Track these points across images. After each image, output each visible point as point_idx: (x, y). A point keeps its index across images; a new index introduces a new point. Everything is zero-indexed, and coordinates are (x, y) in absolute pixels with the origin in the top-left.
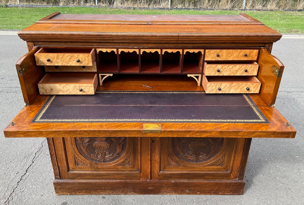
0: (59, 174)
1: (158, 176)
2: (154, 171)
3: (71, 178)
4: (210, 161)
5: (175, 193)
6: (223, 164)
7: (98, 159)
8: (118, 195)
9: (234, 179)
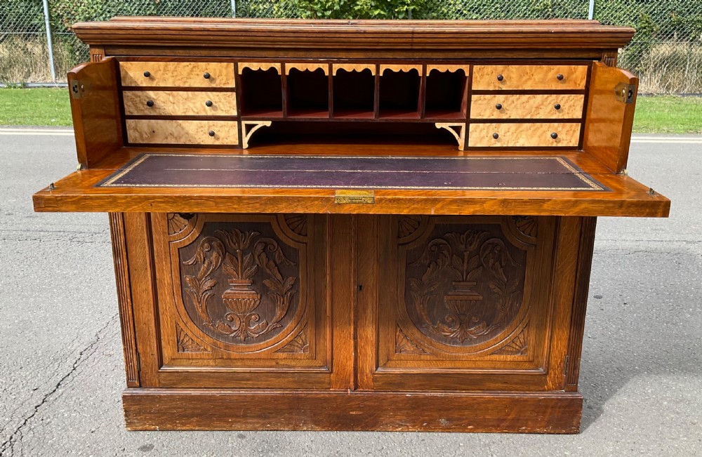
0: (139, 372)
1: (373, 379)
2: (362, 366)
3: (164, 385)
4: (496, 340)
5: (414, 426)
6: (526, 350)
7: (232, 335)
8: (277, 430)
9: (554, 392)
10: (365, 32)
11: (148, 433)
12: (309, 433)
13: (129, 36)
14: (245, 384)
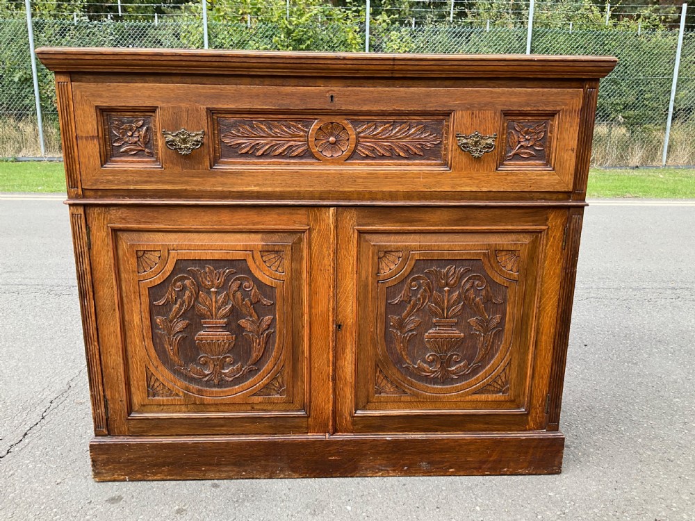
0: (107, 420)
1: (352, 423)
2: (341, 409)
3: (133, 432)
4: (477, 379)
5: (394, 471)
6: (507, 389)
7: (206, 379)
8: (253, 478)
9: (535, 431)
10: (344, 59)
11: (117, 483)
12: (286, 480)
14: (219, 430)
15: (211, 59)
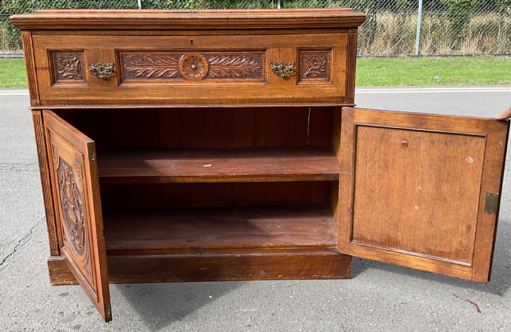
0: (58, 246)
5: (243, 277)
8: (152, 282)
10: (197, 19)
11: (65, 286)
12: (174, 283)
13: (47, 23)
15: (116, 20)
